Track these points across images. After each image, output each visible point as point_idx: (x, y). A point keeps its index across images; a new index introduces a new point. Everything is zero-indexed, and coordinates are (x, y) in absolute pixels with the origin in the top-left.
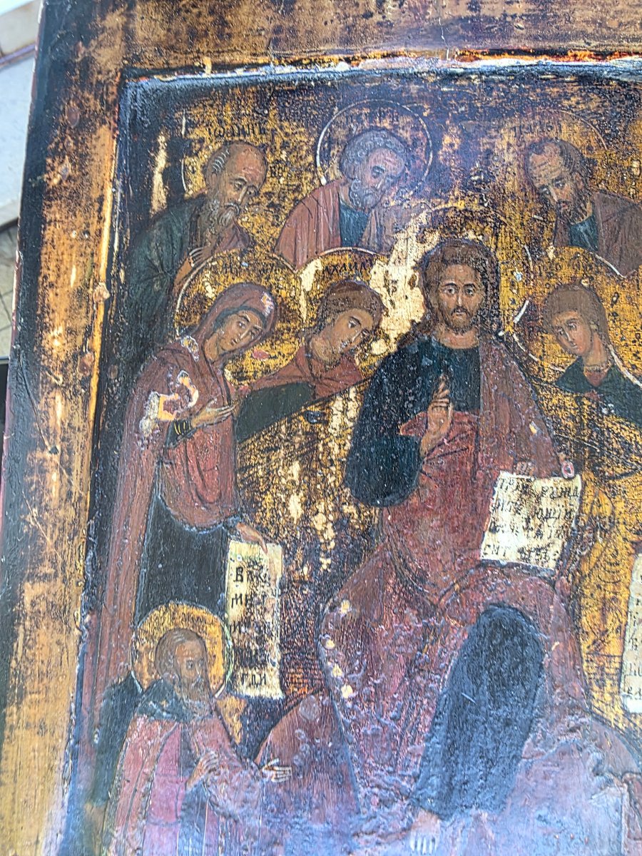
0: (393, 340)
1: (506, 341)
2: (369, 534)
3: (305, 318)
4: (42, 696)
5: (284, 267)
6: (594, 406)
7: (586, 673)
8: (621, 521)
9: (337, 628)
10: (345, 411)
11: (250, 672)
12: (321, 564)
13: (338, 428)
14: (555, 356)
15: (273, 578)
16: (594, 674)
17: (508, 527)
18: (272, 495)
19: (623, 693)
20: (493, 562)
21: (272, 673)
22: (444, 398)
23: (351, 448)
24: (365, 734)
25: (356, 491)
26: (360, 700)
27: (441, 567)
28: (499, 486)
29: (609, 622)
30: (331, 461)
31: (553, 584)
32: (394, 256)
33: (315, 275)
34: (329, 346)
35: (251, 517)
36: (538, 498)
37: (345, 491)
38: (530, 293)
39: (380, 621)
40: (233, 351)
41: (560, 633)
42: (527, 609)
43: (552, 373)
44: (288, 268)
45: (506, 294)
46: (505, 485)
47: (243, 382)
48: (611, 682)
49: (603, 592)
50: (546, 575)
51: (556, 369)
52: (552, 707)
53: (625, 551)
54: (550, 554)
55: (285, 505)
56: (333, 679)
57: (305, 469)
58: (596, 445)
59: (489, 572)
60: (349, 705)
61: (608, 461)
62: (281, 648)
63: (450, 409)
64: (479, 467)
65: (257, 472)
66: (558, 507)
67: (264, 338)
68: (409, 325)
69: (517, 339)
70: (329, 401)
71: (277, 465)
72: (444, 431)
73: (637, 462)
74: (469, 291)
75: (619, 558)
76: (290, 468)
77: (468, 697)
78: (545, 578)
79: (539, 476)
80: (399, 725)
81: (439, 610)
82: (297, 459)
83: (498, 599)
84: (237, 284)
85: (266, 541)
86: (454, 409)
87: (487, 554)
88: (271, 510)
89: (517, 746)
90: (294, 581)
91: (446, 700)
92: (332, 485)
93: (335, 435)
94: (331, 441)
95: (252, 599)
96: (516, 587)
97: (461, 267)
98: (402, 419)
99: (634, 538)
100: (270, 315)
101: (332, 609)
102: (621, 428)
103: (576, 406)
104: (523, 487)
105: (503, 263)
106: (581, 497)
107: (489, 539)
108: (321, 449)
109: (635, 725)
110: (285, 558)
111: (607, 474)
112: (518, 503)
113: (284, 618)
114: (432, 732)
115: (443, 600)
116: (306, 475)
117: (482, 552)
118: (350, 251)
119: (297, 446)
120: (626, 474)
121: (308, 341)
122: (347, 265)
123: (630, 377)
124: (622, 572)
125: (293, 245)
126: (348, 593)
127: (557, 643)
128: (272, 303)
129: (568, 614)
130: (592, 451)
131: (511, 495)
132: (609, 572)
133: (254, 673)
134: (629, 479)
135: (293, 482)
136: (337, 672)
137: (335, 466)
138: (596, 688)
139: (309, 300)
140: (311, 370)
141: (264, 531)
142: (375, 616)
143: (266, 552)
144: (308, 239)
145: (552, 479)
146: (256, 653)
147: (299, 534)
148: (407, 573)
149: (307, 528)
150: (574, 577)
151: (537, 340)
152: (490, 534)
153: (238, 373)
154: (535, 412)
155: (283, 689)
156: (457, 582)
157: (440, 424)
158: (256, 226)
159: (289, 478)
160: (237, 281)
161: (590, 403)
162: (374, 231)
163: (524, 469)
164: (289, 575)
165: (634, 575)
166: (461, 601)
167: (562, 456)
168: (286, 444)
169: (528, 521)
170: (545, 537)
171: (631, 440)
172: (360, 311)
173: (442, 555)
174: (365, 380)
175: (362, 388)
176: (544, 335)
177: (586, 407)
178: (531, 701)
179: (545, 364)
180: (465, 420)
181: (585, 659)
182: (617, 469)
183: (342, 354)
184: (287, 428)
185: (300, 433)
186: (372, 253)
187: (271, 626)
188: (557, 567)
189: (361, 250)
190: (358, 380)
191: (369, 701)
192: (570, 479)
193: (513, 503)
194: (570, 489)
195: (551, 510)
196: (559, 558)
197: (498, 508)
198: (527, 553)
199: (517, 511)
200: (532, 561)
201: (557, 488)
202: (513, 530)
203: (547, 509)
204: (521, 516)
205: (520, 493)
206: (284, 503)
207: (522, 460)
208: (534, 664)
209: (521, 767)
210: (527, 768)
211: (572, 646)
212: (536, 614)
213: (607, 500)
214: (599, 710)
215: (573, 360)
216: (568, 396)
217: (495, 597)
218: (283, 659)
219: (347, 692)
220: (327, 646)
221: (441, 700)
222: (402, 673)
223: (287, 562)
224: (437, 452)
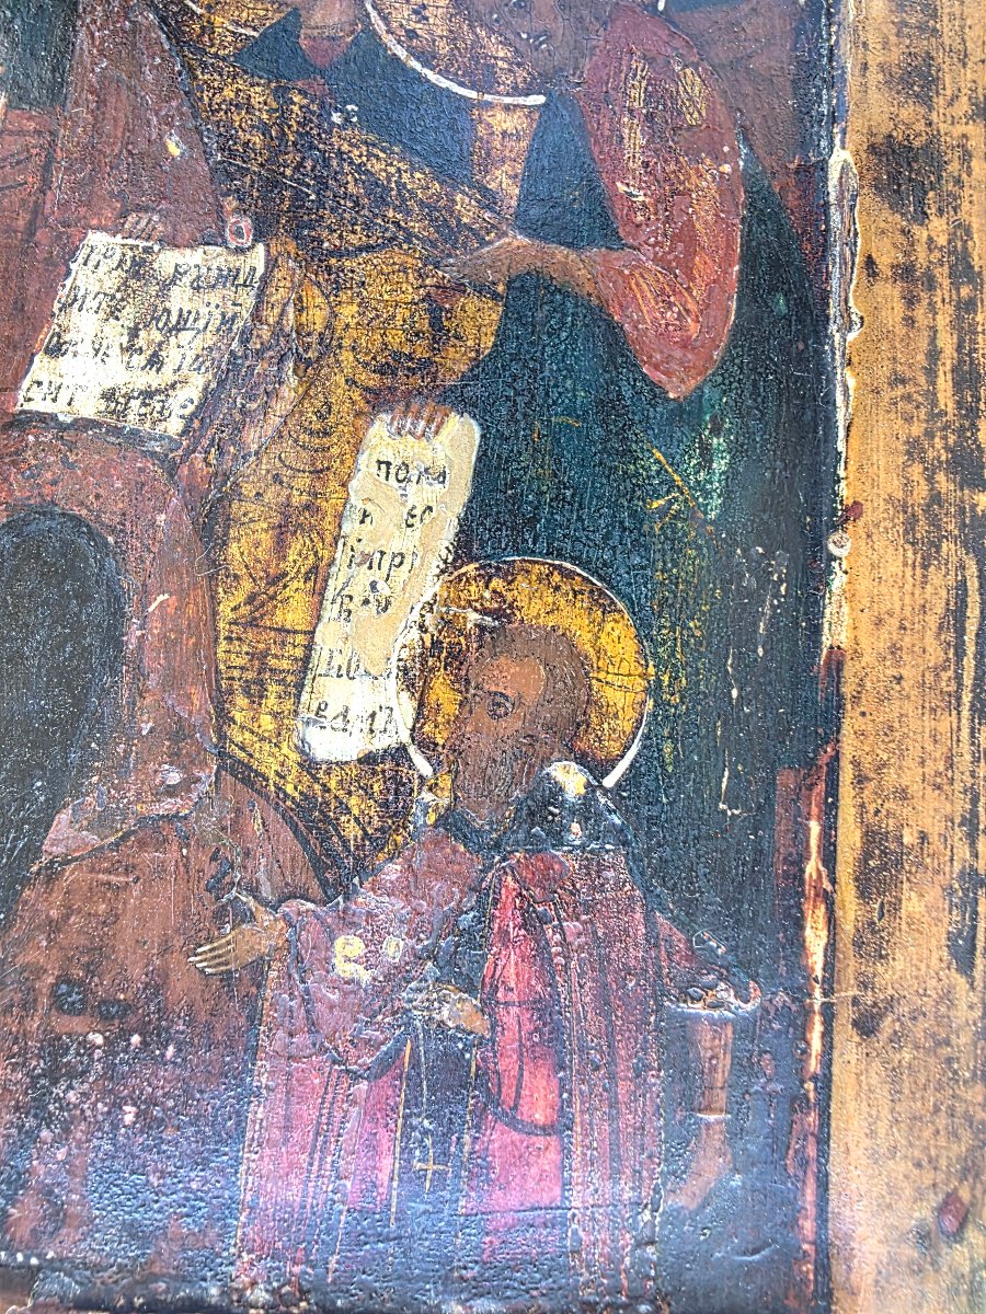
6: (314, 108)
7: (222, 667)
8: (346, 342)
16: (242, 668)
17: (87, 342)
19: (305, 715)
20: (42, 418)
28: (81, 260)
29: (292, 556)
31: (172, 470)
36: (166, 286)
41: (174, 578)
42: (105, 519)
43: (229, 39)
46: (94, 258)
48: (281, 689)
49: (286, 492)
50: (158, 449)
51: (243, 31)
52: (129, 740)
53: (347, 407)
54: (175, 404)
58: (308, 186)
59: (31, 438)
61: (331, 219)
64: (43, 221)
66: (207, 306)
75: (332, 420)
78: (154, 454)
79: (171, 242)
83: (41, 495)
86: (8, 103)
87: (33, 398)
89: (35, 824)
96: (86, 471)
99: (373, 380)
102: (370, 155)
103: (275, 105)
104: (134, 264)
107: (41, 367)
109: (327, 789)
111: (326, 245)
112: (119, 296)
117: (21, 395)
120: (369, 248)
123: (401, 53)
124: (335, 451)
127: (161, 598)
129: (196, 532)
130: (299, 197)
131: (105, 278)
132: (305, 448)
134: (377, 258)
138: (241, 701)
145: (200, 250)
150: (221, 455)
152: (46, 359)
154: (181, 114)
161: (305, 101)
163: (141, 227)
165: (363, 459)
169: (134, 333)
170: (168, 370)
171: (389, 179)
177: (296, 108)
179: (218, 20)
180: (30, 127)
181: (224, 634)
182: (352, 237)
192: (240, 251)
193: (105, 294)
194: (238, 270)
195: (190, 312)
196: (193, 414)
197: (71, 305)
198: (122, 400)
199: (112, 313)
200: (131, 417)
201: (209, 269)
202: (97, 351)
203: (181, 310)
204: (121, 323)
205: (124, 275)
207: (139, 208)
208: (103, 641)
209: (38, 873)
210: (51, 875)
211: (196, 604)
212: (121, 531)
213: (320, 300)
214: (242, 749)
215: (278, 16)
216: (258, 85)
217: (36, 492)
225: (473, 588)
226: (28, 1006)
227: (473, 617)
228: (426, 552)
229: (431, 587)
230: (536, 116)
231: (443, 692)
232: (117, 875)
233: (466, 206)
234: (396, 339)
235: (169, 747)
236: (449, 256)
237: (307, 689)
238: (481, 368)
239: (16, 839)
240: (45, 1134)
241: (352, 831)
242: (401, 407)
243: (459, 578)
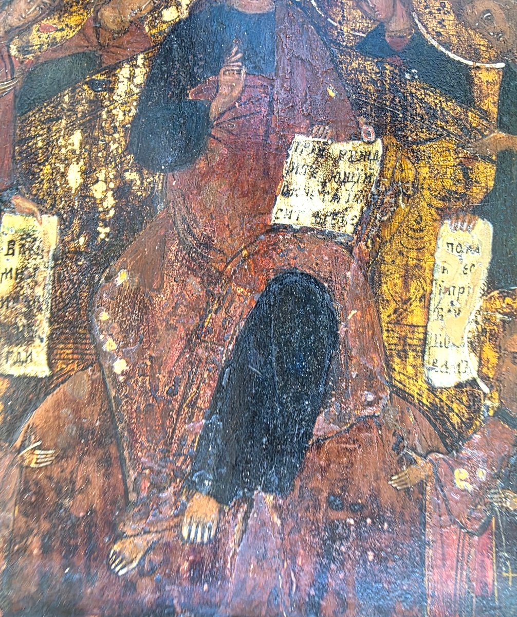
0: (185, 7)
1: (304, 6)
2: (152, 201)
6: (396, 71)
7: (386, 344)
8: (425, 186)
9: (112, 299)
10: (131, 78)
11: (15, 350)
12: (99, 233)
13: (123, 94)
14: (355, 22)
15: (46, 249)
16: (395, 344)
17: (302, 190)
18: (51, 165)
19: (427, 366)
20: (285, 227)
21: (39, 349)
22: (237, 61)
23: (137, 114)
24: (138, 411)
26: (134, 374)
27: (228, 232)
28: (293, 149)
29: (412, 290)
30: (115, 127)
31: (350, 249)
34: (117, 15)
36: (336, 162)
37: (128, 157)
39: (159, 290)
40: (20, 26)
41: (358, 302)
42: (322, 275)
43: (352, 38)
46: (300, 148)
47: (28, 56)
48: (415, 354)
49: (405, 259)
50: (343, 241)
51: (357, 34)
53: (429, 217)
54: (348, 218)
55: (63, 175)
56: (106, 352)
57: (86, 137)
58: (398, 110)
59: (281, 237)
60: (121, 379)
61: (411, 126)
62: (51, 323)
63: (242, 72)
64: (273, 130)
65: (36, 143)
66: (357, 170)
67: (52, 11)
69: (315, 4)
70: (115, 69)
71: (58, 135)
73: (442, 128)
75: (423, 224)
76: (71, 137)
77: (254, 369)
78: (341, 243)
79: (337, 138)
80: (176, 400)
81: (224, 277)
82: (79, 129)
83: (289, 264)
85: (42, 212)
86: (247, 73)
87: (279, 217)
88: (49, 181)
89: (308, 421)
90: (69, 252)
91: (229, 373)
92: (115, 152)
93: (120, 102)
94: (115, 108)
95: (22, 272)
96: (310, 252)
98: (191, 83)
99: (440, 204)
101: (108, 279)
102: (425, 94)
103: (377, 71)
104: (320, 150)
106: (382, 161)
107: (281, 202)
108: (105, 117)
109: (441, 401)
110: (60, 229)
111: (410, 139)
112: (314, 166)
113: (56, 292)
114: (212, 408)
115: (229, 267)
116: (87, 143)
117: (273, 215)
119: (79, 115)
120: (430, 140)
121: (97, 12)
123: (435, 43)
124: (426, 239)
126: (125, 262)
127: (354, 312)
129: (366, 280)
130: (394, 115)
131: (306, 158)
132: (412, 238)
133: (20, 350)
134: (435, 145)
135: (74, 152)
136: (110, 345)
137: (119, 133)
138: (397, 360)
140: (98, 39)
141: (39, 202)
142: (155, 286)
143: (41, 224)
146: (24, 330)
147: (76, 203)
148: (190, 238)
149: (86, 196)
150: (373, 242)
151: (337, 5)
152: (283, 198)
154: (334, 76)
155: (51, 365)
156: (245, 248)
159: (70, 147)
161: (392, 68)
163: (320, 132)
164: (64, 246)
165: (440, 242)
166: (249, 268)
167: (362, 120)
168: (69, 113)
169: (324, 184)
170: (342, 201)
171: (436, 105)
173: (230, 219)
174: (154, 47)
175: (150, 54)
176: (343, 1)
178: (323, 373)
179: (345, 29)
180: (259, 83)
181: (385, 328)
182: (421, 135)
183: (131, 22)
184: (71, 97)
185: (84, 102)
187: (41, 300)
188: (355, 232)
190: (147, 46)
191: (144, 375)
192: (369, 143)
193: (308, 166)
194: (370, 152)
195: (349, 173)
196: (357, 223)
197: (291, 171)
198: (322, 217)
199: (312, 175)
200: (327, 225)
201: (356, 152)
202: (307, 194)
203: (345, 173)
204: (317, 179)
205: (316, 156)
206: (63, 173)
207: (318, 123)
208: (328, 333)
209: (313, 445)
210: (319, 446)
211: (370, 315)
212: (331, 281)
213: (410, 166)
214: (400, 383)
215: (374, 26)
216: (369, 60)
217: (286, 263)
218: (52, 334)
219: (120, 366)
220: (100, 318)
221: (224, 373)
222: (181, 345)
223: (62, 233)
224: (227, 116)
225: (498, 302)
226: (316, 507)
227: (499, 316)
228: (475, 286)
229: (479, 303)
230: (501, 73)
231: (489, 353)
232: (350, 444)
233: (472, 118)
234: (448, 184)
235: (366, 383)
236: (469, 142)
237: (427, 353)
238: (489, 196)
239: (299, 429)
240: (333, 566)
241: (455, 420)
242: (454, 217)
243: (491, 298)
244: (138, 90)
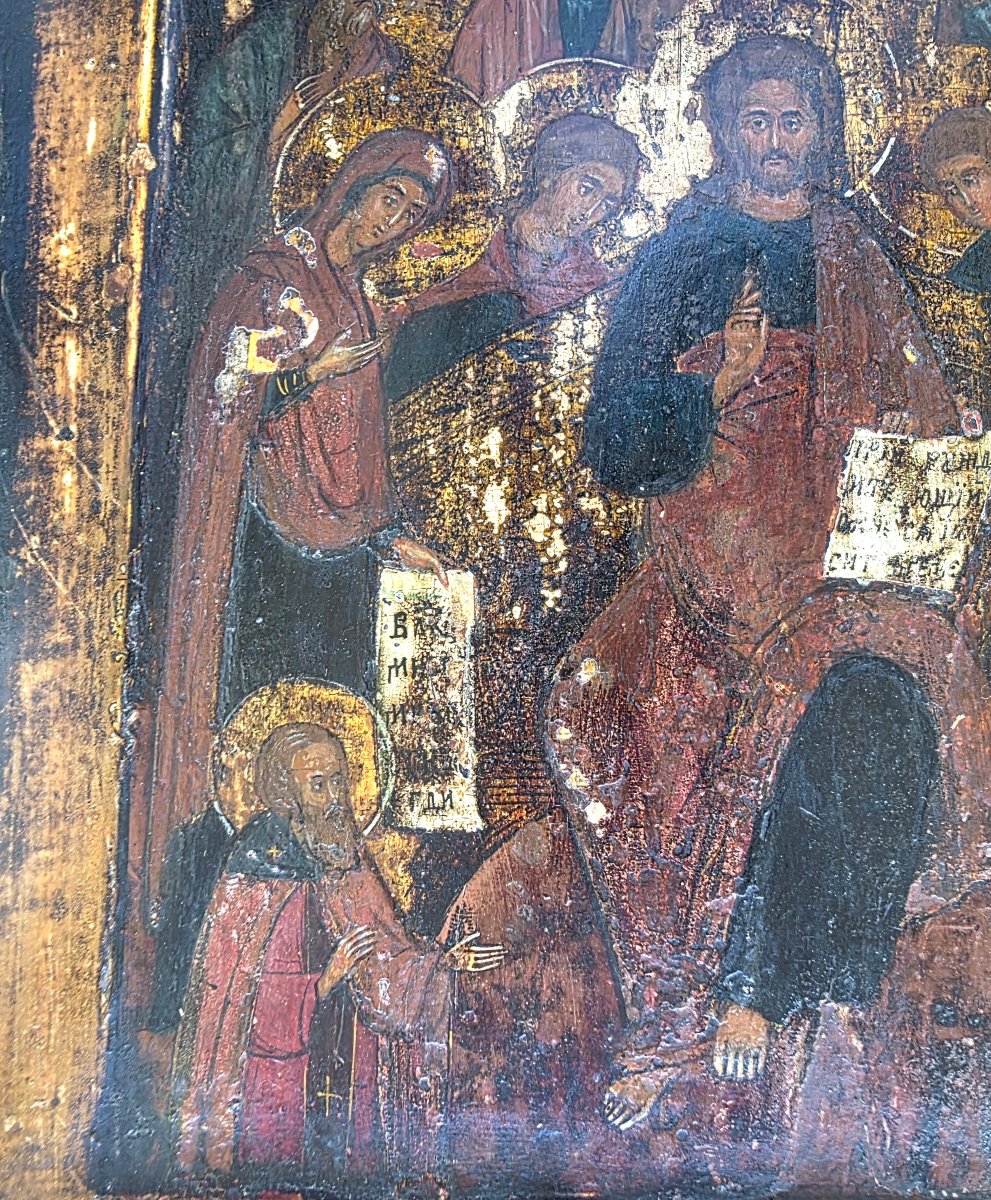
0: (660, 212)
1: (859, 206)
2: (626, 544)
3: (503, 182)
4: (56, 853)
5: (465, 98)
9: (575, 706)
10: (577, 337)
11: (424, 789)
12: (544, 599)
13: (567, 366)
14: (944, 230)
15: (459, 627)
17: (870, 520)
18: (454, 487)
20: (845, 582)
21: (463, 788)
22: (752, 306)
23: (592, 399)
24: (630, 883)
25: (602, 471)
26: (620, 825)
27: (754, 594)
28: (852, 453)
30: (557, 423)
31: (951, 617)
32: (658, 69)
33: (518, 108)
34: (546, 228)
35: (419, 528)
36: (922, 472)
37: (583, 472)
38: (897, 124)
39: (650, 689)
40: (378, 247)
41: (966, 701)
42: (908, 659)
43: (940, 259)
44: (471, 99)
45: (856, 128)
46: (863, 451)
47: (396, 299)
50: (938, 602)
51: (948, 252)
52: (954, 826)
54: (945, 566)
56: (570, 791)
57: (510, 440)
59: (840, 600)
60: (600, 833)
62: (478, 746)
63: (763, 324)
64: (817, 422)
65: (426, 450)
66: (957, 486)
67: (433, 221)
68: (687, 184)
69: (876, 202)
70: (550, 322)
71: (461, 435)
72: (754, 362)
74: (791, 123)
76: (484, 439)
77: (809, 813)
78: (936, 606)
79: (921, 434)
80: (688, 864)
81: (753, 667)
82: (496, 425)
83: (855, 644)
84: (381, 132)
85: (446, 566)
86: (770, 324)
87: (835, 567)
88: (453, 513)
89: (896, 892)
90: (498, 631)
91: (770, 820)
92: (560, 464)
93: (563, 378)
94: (555, 389)
95: (423, 664)
96: (887, 622)
97: (775, 83)
98: (680, 346)
100: (441, 181)
101: (565, 674)
103: (983, 315)
104: (896, 454)
105: (848, 74)
107: (837, 543)
108: (538, 404)
110: (479, 594)
112: (887, 481)
113: (482, 695)
114: (748, 874)
115: (760, 650)
116: (512, 450)
118: (579, 64)
119: (495, 402)
121: (509, 220)
122: (575, 88)
125: (478, 58)
126: (592, 645)
127: (960, 718)
128: (443, 161)
129: (979, 666)
131: (875, 467)
133: (432, 789)
135: (491, 463)
136: (577, 780)
137: (564, 431)
139: (510, 151)
140: (517, 270)
141: (440, 549)
142: (642, 683)
143: (447, 585)
144: (504, 47)
146: (435, 757)
147: (503, 551)
148: (695, 606)
149: (517, 539)
150: (986, 604)
151: (912, 202)
152: (840, 535)
153: (389, 283)
154: (912, 327)
155: (483, 813)
156: (783, 618)
157: (746, 352)
158: (411, 32)
159: (483, 457)
160: (381, 127)
162: (621, 29)
163: (895, 423)
164: (489, 621)
166: (791, 651)
167: (961, 399)
168: (477, 398)
169: (904, 510)
170: (935, 538)
172: (600, 165)
173: (757, 573)
175: (607, 296)
176: (923, 195)
178: (918, 816)
179: (929, 243)
180: (791, 343)
183: (571, 239)
184: (477, 372)
185: (500, 378)
186: (618, 66)
187: (459, 709)
188: (957, 588)
189: (599, 61)
190: (601, 282)
191: (635, 826)
192: (975, 439)
193: (877, 481)
194: (976, 454)
195: (944, 491)
196: (960, 573)
197: (851, 490)
198: (905, 565)
199: (885, 495)
200: (914, 578)
201: (954, 455)
202: (879, 527)
203: (937, 490)
204: (893, 503)
205: (889, 464)
206: (476, 500)
207: (892, 408)
208: (921, 753)
209: (905, 928)
210: (915, 929)
211: (986, 721)
212: (923, 668)
215: (974, 239)
216: (968, 298)
217: (850, 642)
218: (480, 764)
219: (596, 813)
220: (558, 737)
221: (761, 819)
222: (692, 776)
223: (483, 599)
224: (742, 400)
226: (916, 1023)
232: (963, 925)
235: (984, 830)
239: (883, 904)
240: (944, 1109)
244: (591, 358)
